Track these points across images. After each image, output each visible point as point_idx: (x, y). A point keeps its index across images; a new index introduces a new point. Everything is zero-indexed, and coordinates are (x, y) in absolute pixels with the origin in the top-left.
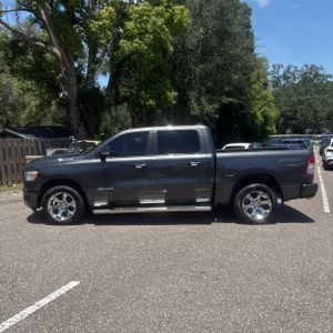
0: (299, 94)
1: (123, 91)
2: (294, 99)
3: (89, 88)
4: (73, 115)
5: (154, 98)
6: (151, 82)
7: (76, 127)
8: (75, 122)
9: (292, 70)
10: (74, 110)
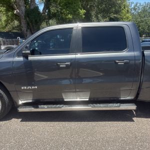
0: (141, 17)
1: (53, 10)
2: (139, 20)
3: (32, 7)
4: (23, 25)
5: (71, 14)
6: (69, 4)
7: (26, 32)
8: (24, 29)
9: (138, 5)
10: (23, 21)
